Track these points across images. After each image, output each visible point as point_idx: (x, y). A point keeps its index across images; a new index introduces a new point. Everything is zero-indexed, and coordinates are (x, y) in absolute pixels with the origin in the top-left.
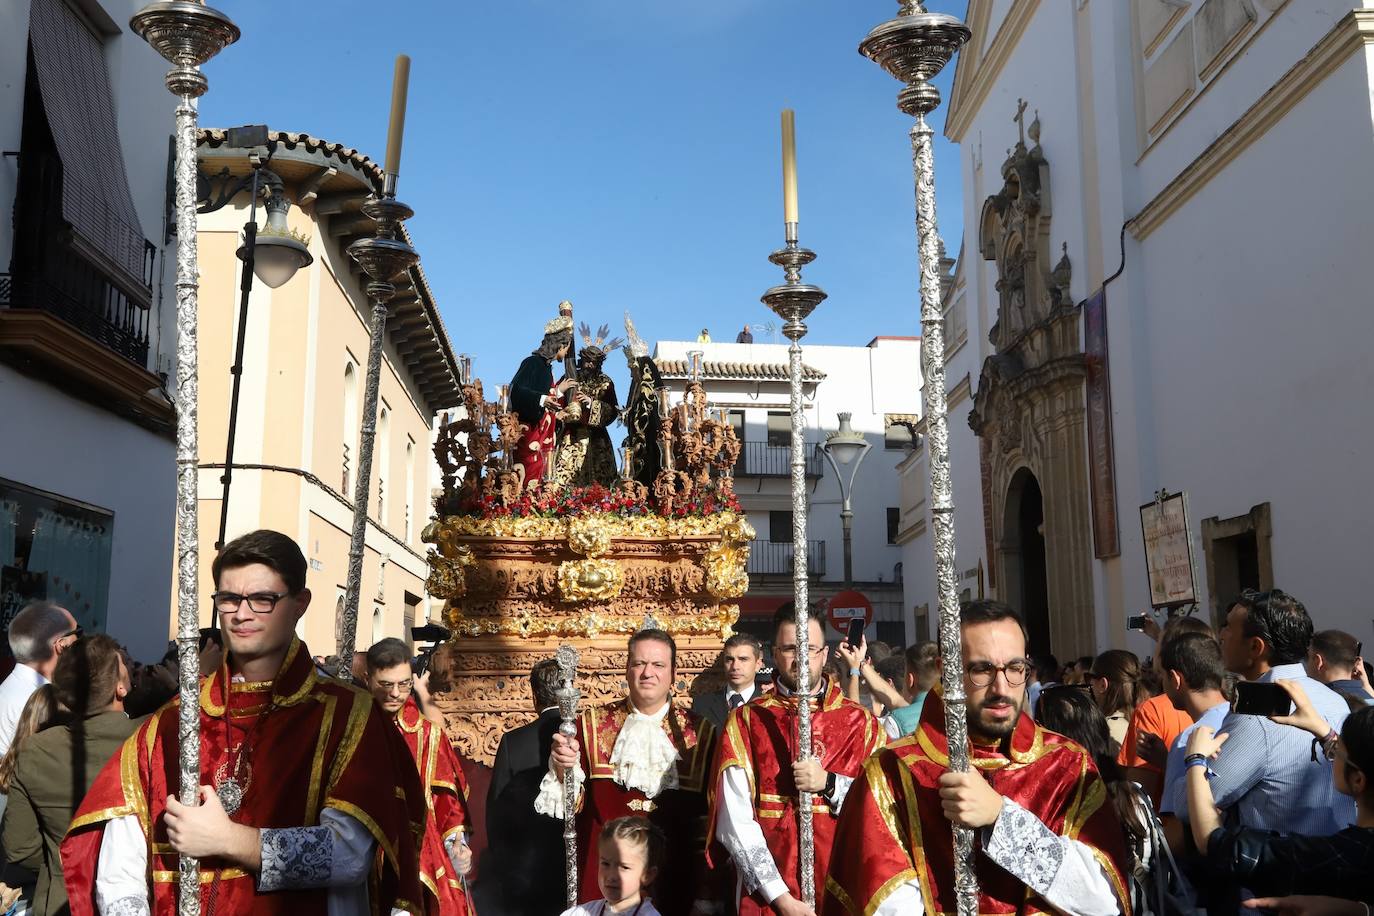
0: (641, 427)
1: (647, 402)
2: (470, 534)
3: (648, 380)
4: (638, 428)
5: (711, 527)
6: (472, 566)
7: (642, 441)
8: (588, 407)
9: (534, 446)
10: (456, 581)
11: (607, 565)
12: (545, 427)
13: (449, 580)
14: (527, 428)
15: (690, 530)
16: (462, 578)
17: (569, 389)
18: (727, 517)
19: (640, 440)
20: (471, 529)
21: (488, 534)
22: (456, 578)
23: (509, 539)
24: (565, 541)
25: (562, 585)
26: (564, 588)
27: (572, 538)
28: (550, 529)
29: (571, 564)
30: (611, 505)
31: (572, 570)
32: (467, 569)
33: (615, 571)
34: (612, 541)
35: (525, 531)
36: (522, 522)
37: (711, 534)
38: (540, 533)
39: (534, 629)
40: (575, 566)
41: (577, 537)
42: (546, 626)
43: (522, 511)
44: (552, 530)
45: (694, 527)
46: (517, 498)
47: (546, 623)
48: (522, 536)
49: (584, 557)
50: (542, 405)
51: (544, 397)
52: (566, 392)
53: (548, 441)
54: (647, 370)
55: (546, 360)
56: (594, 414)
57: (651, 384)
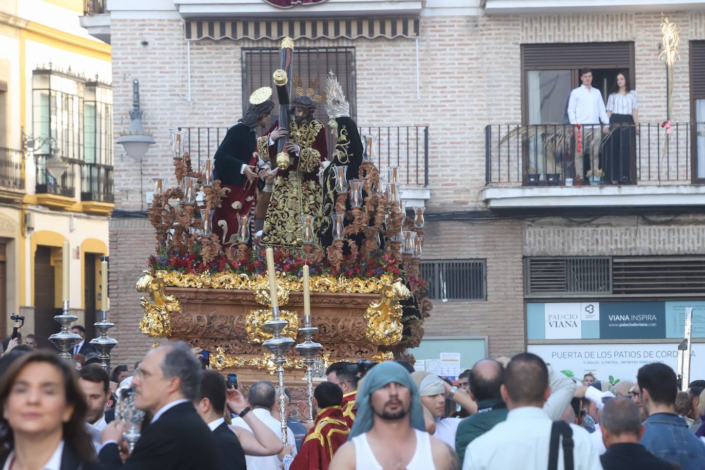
2: (175, 286)
3: (344, 142)
4: (329, 188)
5: (372, 287)
6: (177, 312)
8: (297, 155)
9: (236, 205)
10: (163, 325)
11: (286, 315)
12: (247, 187)
13: (158, 323)
14: (229, 190)
15: (356, 289)
16: (168, 322)
17: (280, 138)
18: (386, 279)
19: (329, 200)
20: (176, 282)
21: (190, 287)
22: (163, 322)
23: (207, 290)
24: (252, 294)
25: (249, 329)
26: (250, 332)
27: (257, 292)
28: (241, 283)
29: (256, 313)
30: (291, 266)
31: (256, 318)
32: (172, 314)
33: (291, 321)
34: (290, 296)
35: (222, 283)
36: (219, 276)
37: (372, 292)
38: (233, 285)
39: (226, 364)
40: (259, 315)
41: (260, 292)
42: (236, 362)
43: (219, 267)
44: (243, 284)
45: (359, 286)
46: (215, 257)
47: (236, 359)
48: (218, 288)
49: (267, 307)
50: (242, 172)
51: (244, 166)
52: (276, 141)
53: (250, 199)
54: (344, 131)
55: (249, 128)
56: (303, 161)
57: (345, 146)
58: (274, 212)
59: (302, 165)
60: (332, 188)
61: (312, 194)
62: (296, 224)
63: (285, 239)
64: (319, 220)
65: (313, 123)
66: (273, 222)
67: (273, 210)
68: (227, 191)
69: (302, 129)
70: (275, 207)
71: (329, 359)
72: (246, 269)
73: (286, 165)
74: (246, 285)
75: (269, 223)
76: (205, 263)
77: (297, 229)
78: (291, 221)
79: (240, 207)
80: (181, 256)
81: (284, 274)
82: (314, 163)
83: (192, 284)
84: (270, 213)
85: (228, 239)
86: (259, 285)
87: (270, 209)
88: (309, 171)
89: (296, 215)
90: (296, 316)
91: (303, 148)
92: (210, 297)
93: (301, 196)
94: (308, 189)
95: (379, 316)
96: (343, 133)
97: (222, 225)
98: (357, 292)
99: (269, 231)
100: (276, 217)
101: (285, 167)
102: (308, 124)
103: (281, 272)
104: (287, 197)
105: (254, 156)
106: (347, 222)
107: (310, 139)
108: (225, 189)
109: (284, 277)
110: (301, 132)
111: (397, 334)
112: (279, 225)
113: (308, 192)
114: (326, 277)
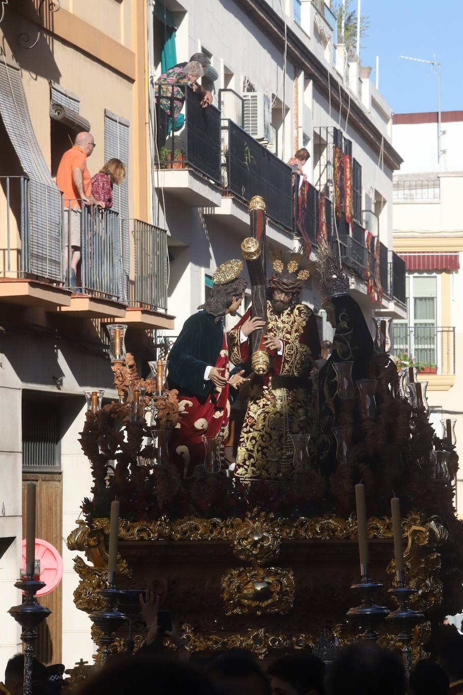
6: (125, 576)
8: (280, 353)
9: (200, 424)
11: (276, 574)
14: (190, 404)
15: (373, 533)
17: (255, 332)
18: (415, 517)
20: (123, 533)
21: (142, 539)
23: (166, 543)
24: (229, 546)
25: (226, 596)
26: (229, 600)
27: (236, 542)
28: (212, 532)
31: (236, 580)
33: (285, 581)
34: (280, 546)
35: (185, 533)
36: (181, 523)
38: (201, 535)
39: (196, 647)
40: (240, 575)
41: (239, 543)
42: (210, 643)
43: (180, 510)
44: (215, 533)
45: (378, 529)
46: (175, 496)
47: (210, 640)
48: (181, 539)
49: (248, 564)
50: (206, 377)
51: (209, 369)
52: (250, 336)
53: (218, 415)
54: (343, 316)
55: (215, 317)
56: (287, 362)
57: (346, 336)
58: (251, 435)
59: (287, 367)
60: (331, 395)
61: (301, 407)
62: (282, 449)
63: (267, 471)
65: (298, 309)
66: (250, 447)
67: (250, 432)
68: (187, 405)
69: (284, 317)
70: (251, 426)
71: (341, 634)
72: (219, 511)
73: (265, 367)
74: (219, 533)
75: (244, 449)
76: (160, 505)
77: (282, 455)
78: (274, 445)
79: (205, 427)
81: (272, 516)
82: (302, 363)
83: (144, 535)
84: (245, 436)
85: (190, 471)
86: (238, 533)
87: (245, 430)
88: (296, 374)
89: (281, 437)
91: (287, 343)
92: (170, 552)
94: (297, 400)
96: (343, 318)
97: (182, 453)
98: (375, 537)
99: (245, 460)
100: (254, 442)
101: (264, 370)
102: (292, 311)
103: (268, 513)
104: (268, 413)
105: (223, 356)
106: (357, 439)
107: (296, 331)
108: (184, 402)
109: (272, 520)
110: (283, 322)
111: (434, 595)
112: (258, 451)
113: (296, 404)
114: (331, 517)
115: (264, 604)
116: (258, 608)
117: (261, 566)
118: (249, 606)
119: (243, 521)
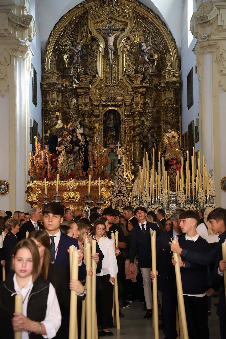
0: (82, 154)
1: (84, 147)
3: (84, 140)
4: (81, 154)
7: (83, 158)
9: (54, 160)
10: (37, 198)
12: (56, 154)
13: (35, 198)
18: (107, 180)
19: (82, 157)
20: (40, 184)
23: (50, 186)
24: (65, 187)
25: (64, 198)
27: (67, 186)
29: (66, 193)
30: (76, 177)
31: (67, 195)
32: (39, 194)
33: (78, 195)
34: (77, 187)
35: (54, 184)
36: (53, 182)
37: (102, 185)
41: (68, 186)
43: (53, 179)
44: (61, 184)
45: (98, 183)
46: (52, 176)
49: (69, 191)
50: (56, 149)
51: (57, 147)
53: (57, 158)
56: (68, 148)
59: (68, 149)
61: (69, 158)
63: (62, 172)
64: (71, 166)
65: (69, 137)
72: (61, 179)
76: (49, 178)
78: (64, 166)
80: (41, 176)
82: (71, 148)
86: (67, 184)
88: (69, 151)
89: (65, 164)
90: (79, 193)
92: (51, 188)
93: (66, 159)
94: (68, 156)
95: (106, 192)
96: (83, 137)
98: (98, 185)
103: (74, 179)
104: (62, 159)
107: (68, 141)
108: (51, 155)
109: (75, 181)
110: (66, 139)
113: (68, 158)
114: (87, 180)
115: (73, 200)
116: (72, 201)
117: (73, 191)
118: (70, 200)
119: (69, 181)
